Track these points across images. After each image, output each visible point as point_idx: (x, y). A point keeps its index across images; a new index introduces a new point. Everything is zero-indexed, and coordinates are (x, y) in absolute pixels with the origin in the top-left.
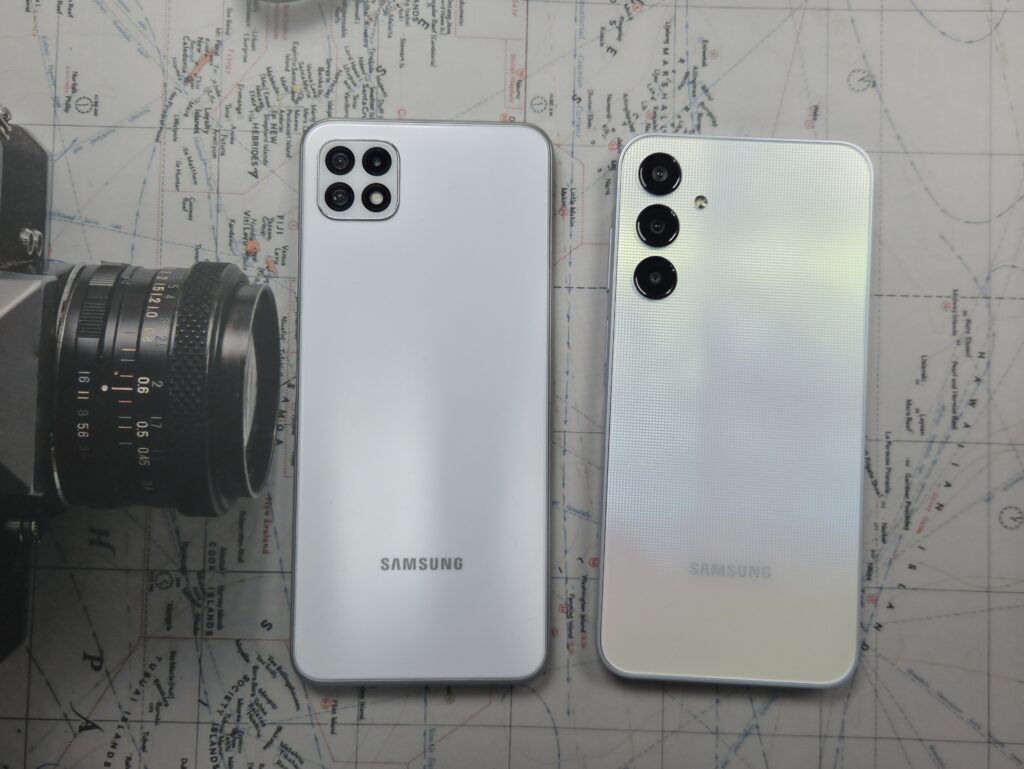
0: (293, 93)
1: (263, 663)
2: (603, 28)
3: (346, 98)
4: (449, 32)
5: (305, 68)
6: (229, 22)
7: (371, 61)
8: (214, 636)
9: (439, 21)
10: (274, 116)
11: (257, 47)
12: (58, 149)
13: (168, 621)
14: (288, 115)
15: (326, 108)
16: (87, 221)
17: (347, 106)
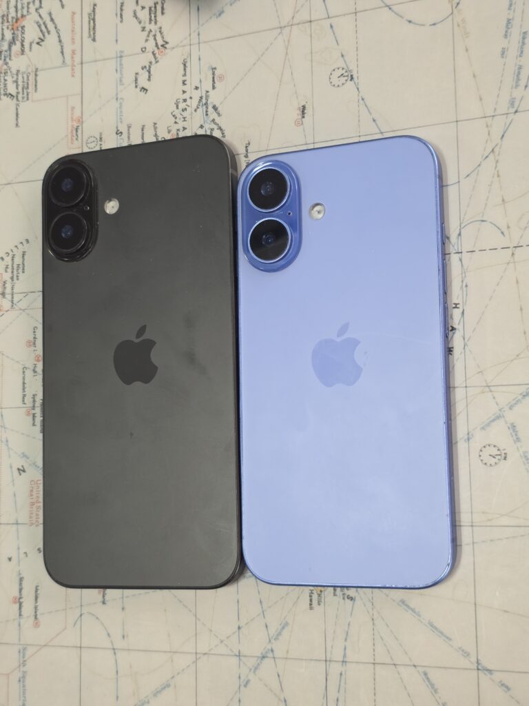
2: (137, 74)
4: (28, 99)
9: (21, 92)
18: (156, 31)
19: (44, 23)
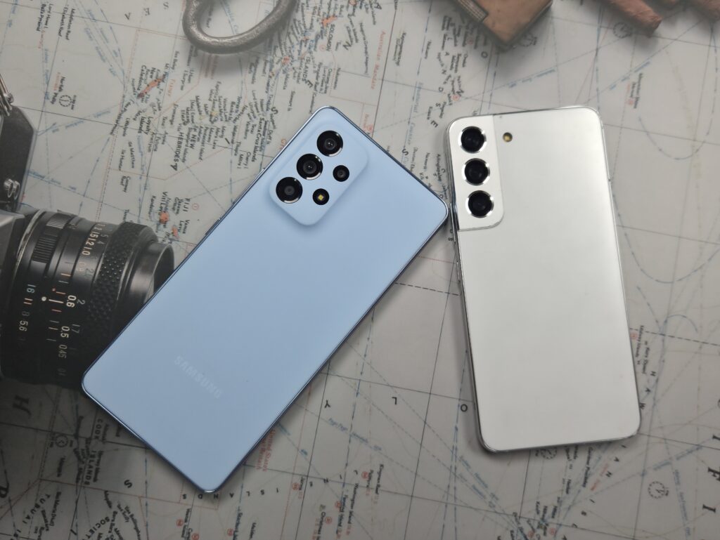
0: (211, 116)
1: (122, 510)
2: (431, 108)
3: (247, 125)
4: (325, 92)
5: (222, 100)
6: (175, 61)
7: (268, 103)
8: (89, 486)
9: (320, 84)
10: (195, 130)
11: (192, 81)
12: (42, 128)
13: (59, 470)
14: (206, 130)
15: (232, 130)
16: (53, 180)
17: (247, 131)
18: (455, 78)
19: (354, 30)
